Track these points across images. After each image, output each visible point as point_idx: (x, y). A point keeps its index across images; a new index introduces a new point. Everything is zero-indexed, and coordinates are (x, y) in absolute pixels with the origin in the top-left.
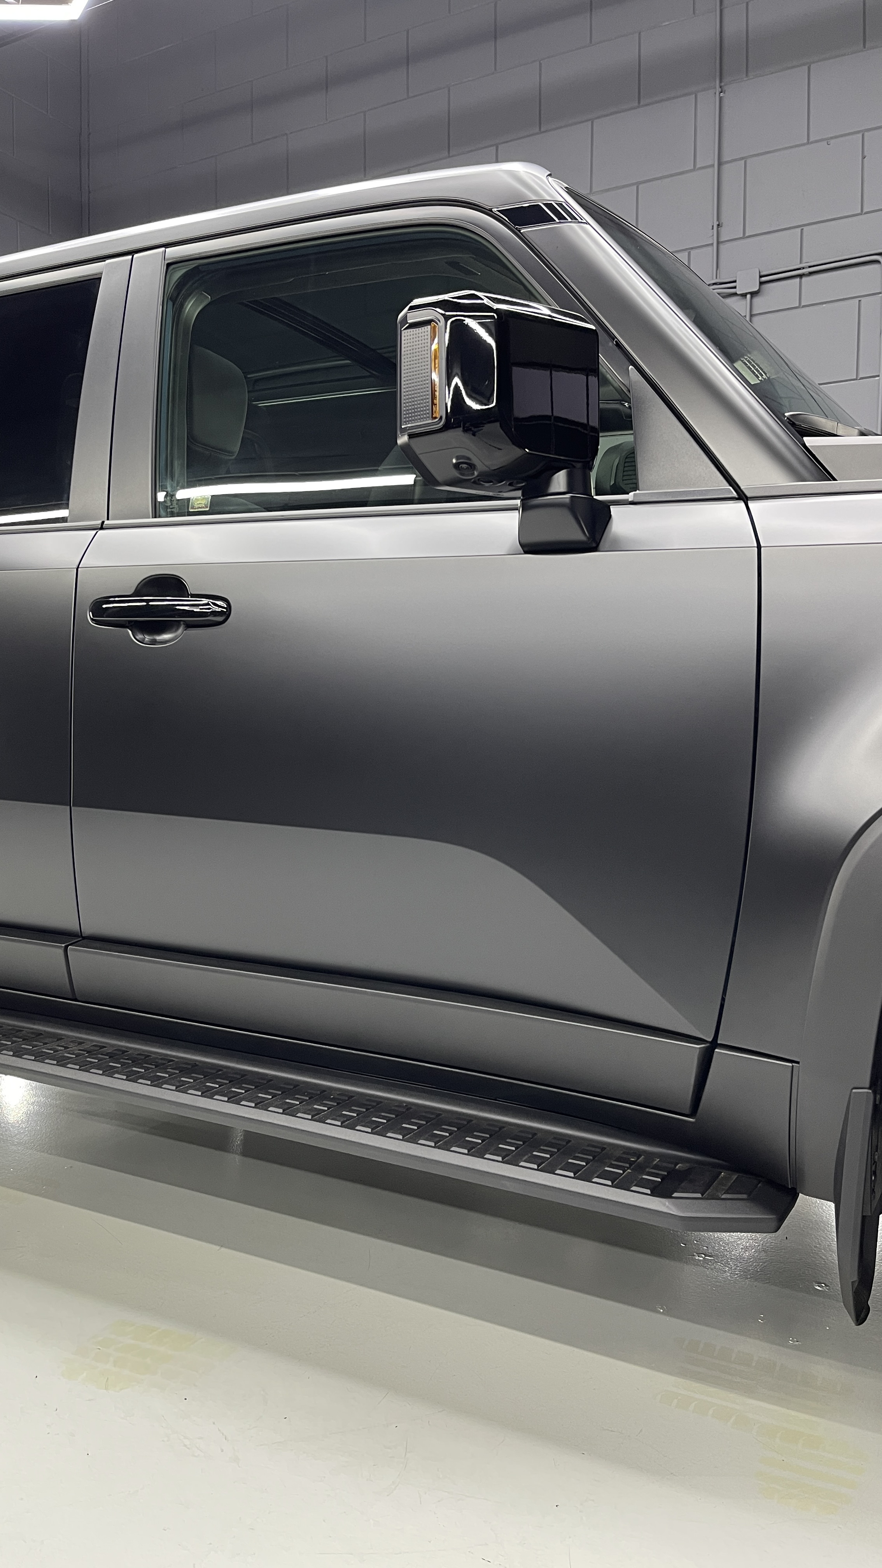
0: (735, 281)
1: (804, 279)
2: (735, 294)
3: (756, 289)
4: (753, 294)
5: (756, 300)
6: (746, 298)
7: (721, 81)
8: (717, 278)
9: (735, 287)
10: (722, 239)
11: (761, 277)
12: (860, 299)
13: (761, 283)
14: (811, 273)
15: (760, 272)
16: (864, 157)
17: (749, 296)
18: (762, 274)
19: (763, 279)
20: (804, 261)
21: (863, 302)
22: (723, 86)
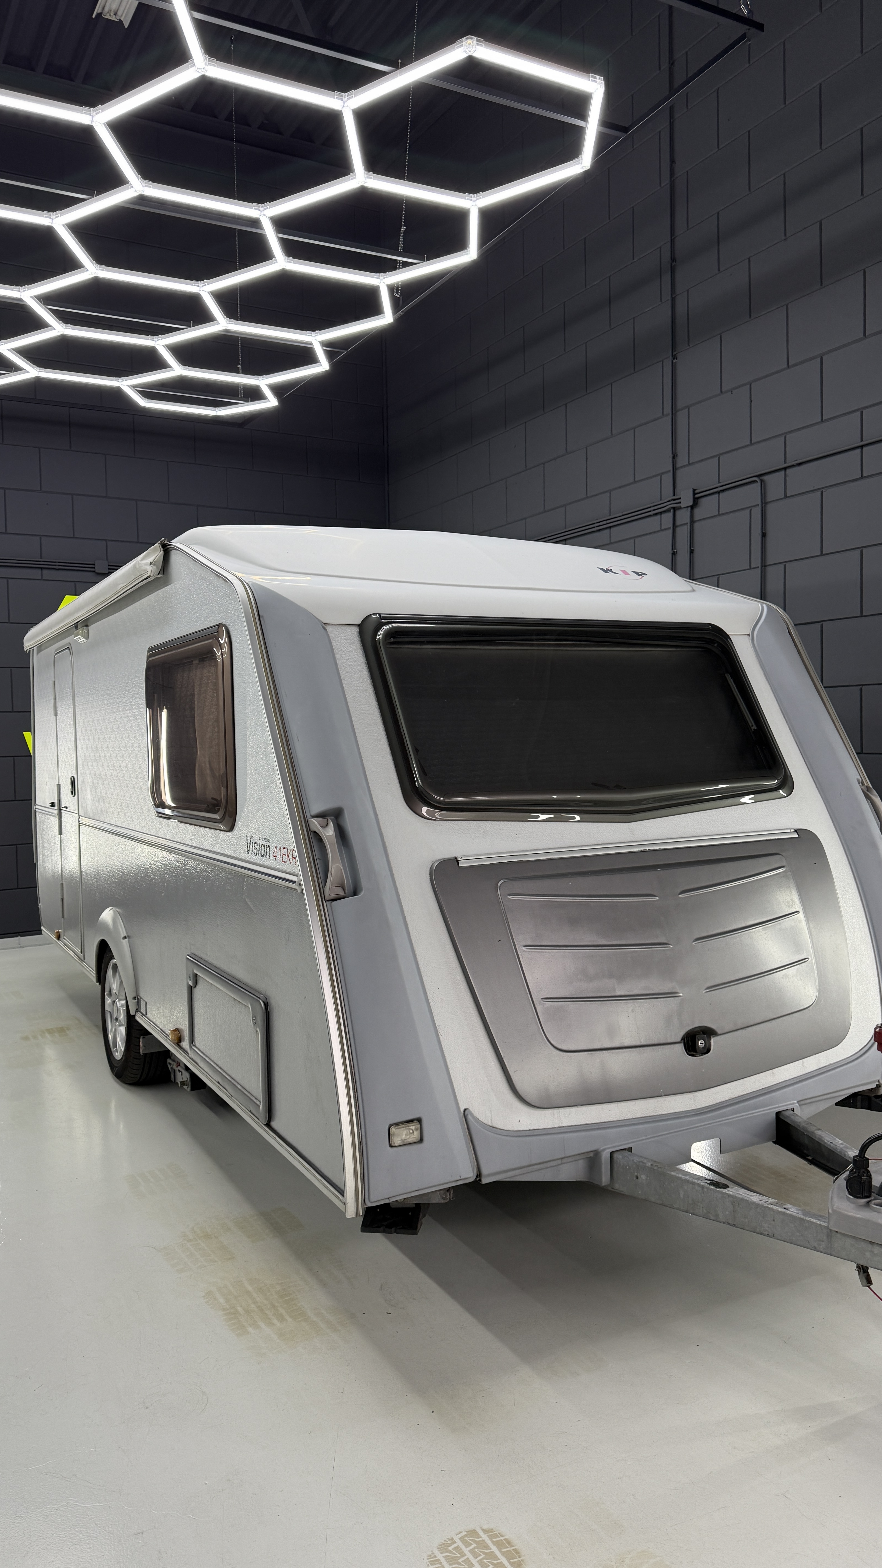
0: (680, 498)
1: (720, 494)
2: (680, 508)
3: (692, 504)
4: (692, 507)
5: (695, 511)
6: (688, 509)
7: (673, 351)
8: (674, 495)
9: (680, 503)
10: (677, 466)
11: (694, 494)
12: (751, 508)
13: (696, 499)
14: (723, 491)
15: (694, 490)
16: (751, 401)
18: (696, 492)
19: (697, 496)
21: (752, 511)
22: (675, 354)
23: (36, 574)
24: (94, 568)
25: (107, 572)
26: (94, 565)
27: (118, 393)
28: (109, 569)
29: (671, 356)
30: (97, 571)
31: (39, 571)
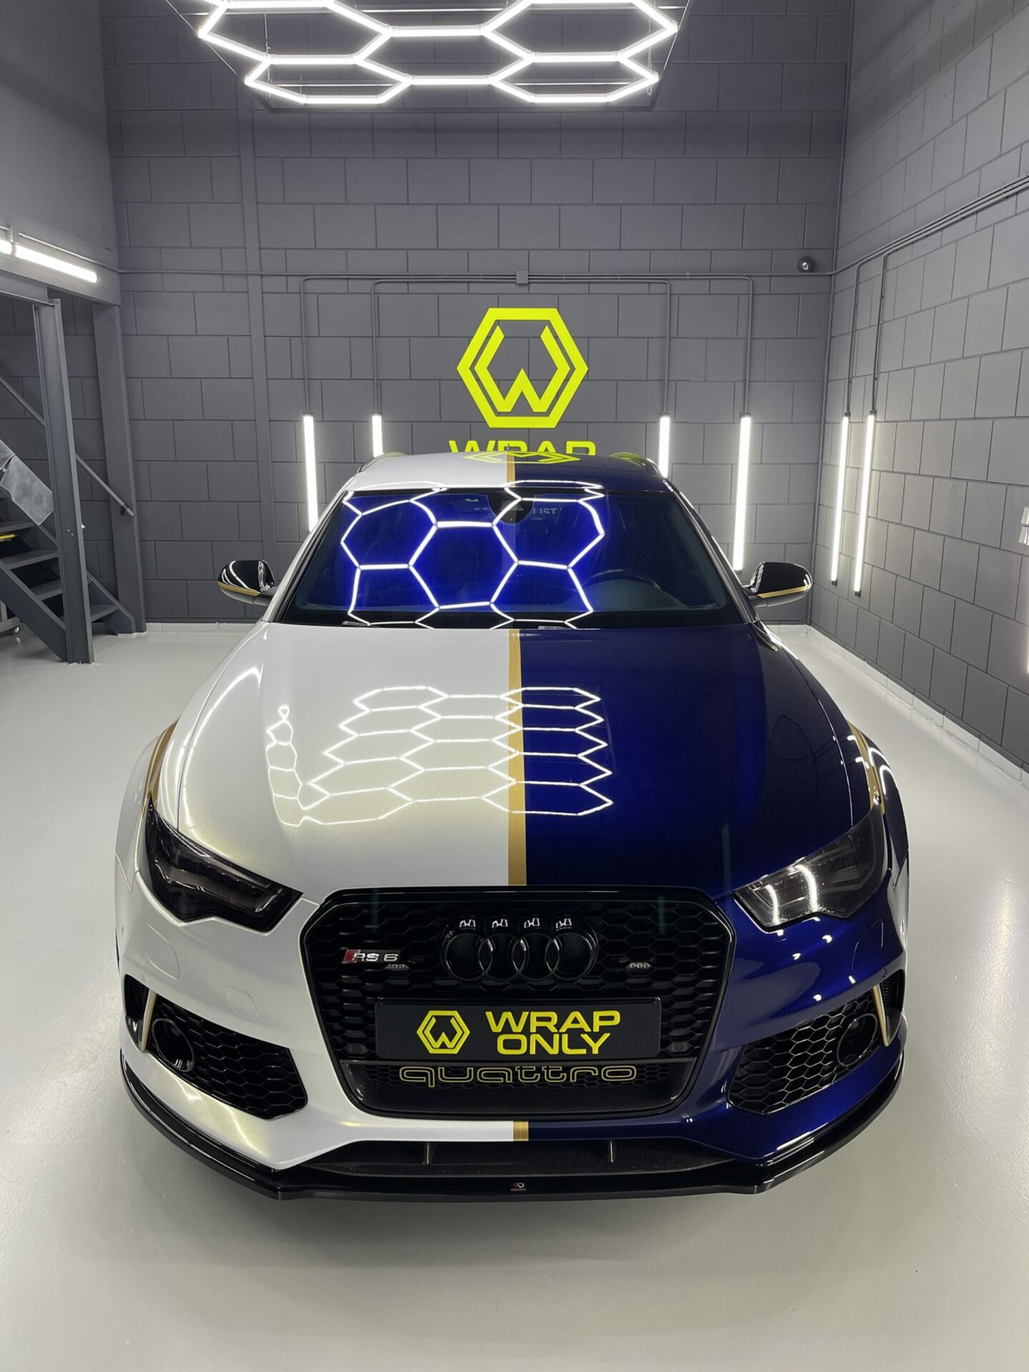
23: (463, 288)
24: (515, 279)
25: (527, 282)
26: (515, 276)
27: (489, 91)
28: (529, 279)
30: (518, 282)
31: (466, 284)
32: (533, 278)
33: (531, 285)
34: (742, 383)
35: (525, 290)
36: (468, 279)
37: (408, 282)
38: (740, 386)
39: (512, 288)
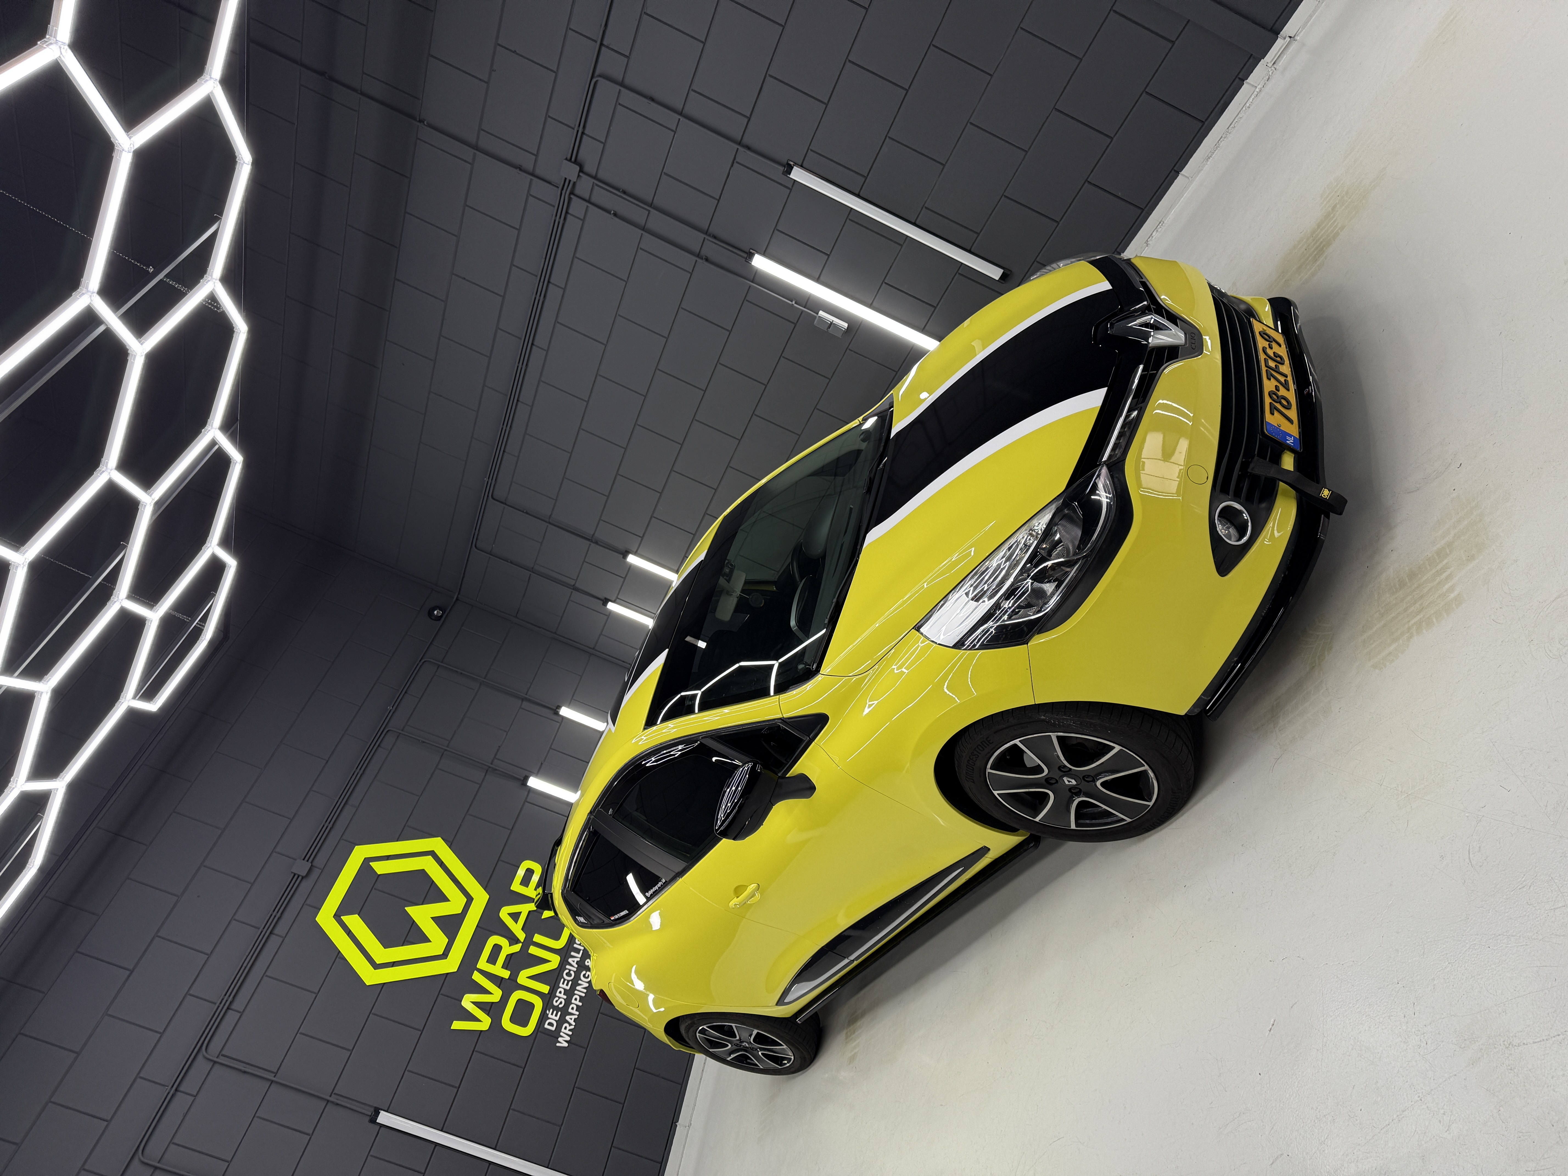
0: (566, 179)
1: (586, 132)
2: (574, 183)
3: (578, 168)
4: (581, 171)
5: (587, 168)
6: (581, 176)
7: (415, 120)
8: (558, 187)
9: (570, 181)
10: (531, 169)
11: (570, 161)
12: (618, 103)
13: (576, 162)
14: (585, 126)
15: (566, 159)
16: (515, 52)
17: (581, 174)
18: (569, 157)
19: (573, 159)
20: (573, 126)
21: (621, 103)
22: (419, 119)
23: (274, 942)
24: (299, 876)
25: (311, 864)
26: (296, 873)
27: (129, 720)
28: (308, 861)
29: (418, 124)
30: (304, 875)
32: (310, 856)
33: (314, 864)
34: (525, 703)
35: (316, 873)
36: (268, 931)
37: (228, 1008)
38: (526, 705)
39: (306, 885)
